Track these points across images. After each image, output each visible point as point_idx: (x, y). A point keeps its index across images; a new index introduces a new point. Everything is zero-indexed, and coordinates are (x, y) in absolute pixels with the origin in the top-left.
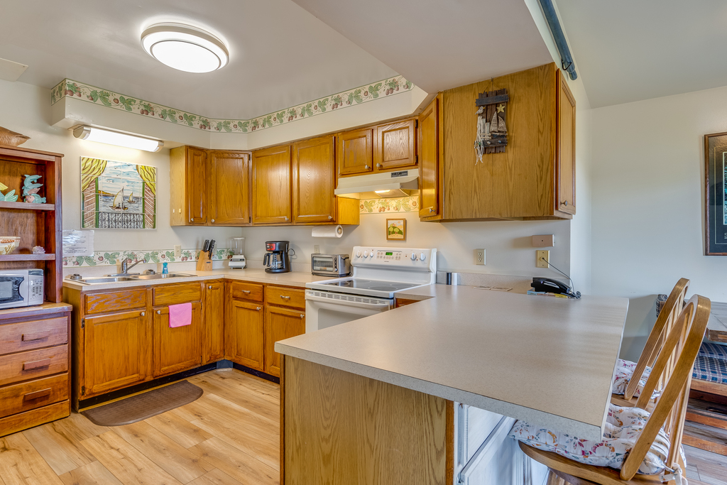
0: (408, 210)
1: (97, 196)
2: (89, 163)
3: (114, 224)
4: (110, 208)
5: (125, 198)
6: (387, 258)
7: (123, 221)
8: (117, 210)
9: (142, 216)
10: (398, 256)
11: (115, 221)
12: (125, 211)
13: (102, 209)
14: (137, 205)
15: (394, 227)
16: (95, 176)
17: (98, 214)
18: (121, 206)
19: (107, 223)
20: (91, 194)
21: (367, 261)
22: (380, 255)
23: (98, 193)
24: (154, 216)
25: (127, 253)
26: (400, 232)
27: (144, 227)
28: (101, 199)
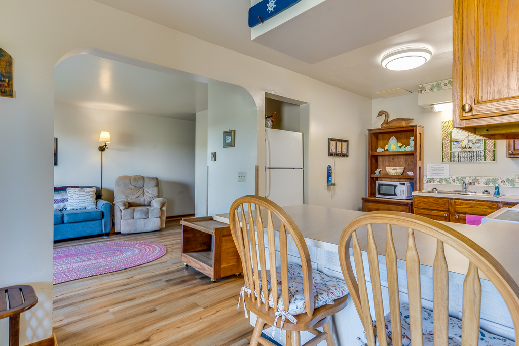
1: (451, 143)
2: (447, 123)
3: (462, 159)
4: (459, 149)
5: (469, 141)
7: (469, 157)
8: (464, 150)
9: (483, 153)
11: (463, 157)
12: (470, 150)
13: (454, 150)
14: (479, 145)
16: (450, 131)
17: (451, 153)
18: (467, 147)
19: (457, 158)
20: (447, 141)
23: (451, 140)
24: (494, 151)
25: (471, 178)
27: (485, 160)
28: (453, 144)
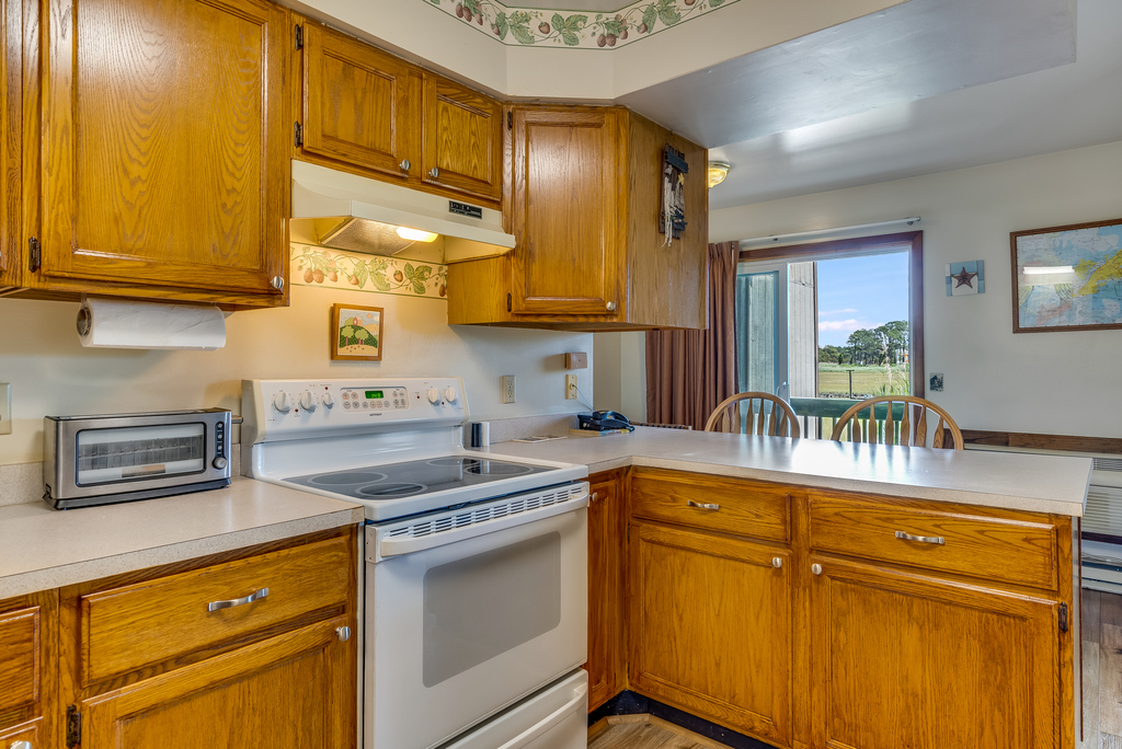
0: (384, 288)
6: (373, 405)
10: (399, 398)
15: (356, 328)
21: (318, 420)
22: (351, 401)
26: (371, 341)
